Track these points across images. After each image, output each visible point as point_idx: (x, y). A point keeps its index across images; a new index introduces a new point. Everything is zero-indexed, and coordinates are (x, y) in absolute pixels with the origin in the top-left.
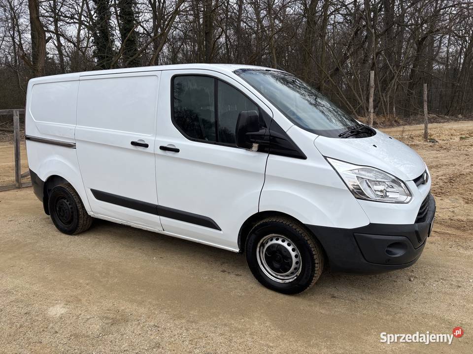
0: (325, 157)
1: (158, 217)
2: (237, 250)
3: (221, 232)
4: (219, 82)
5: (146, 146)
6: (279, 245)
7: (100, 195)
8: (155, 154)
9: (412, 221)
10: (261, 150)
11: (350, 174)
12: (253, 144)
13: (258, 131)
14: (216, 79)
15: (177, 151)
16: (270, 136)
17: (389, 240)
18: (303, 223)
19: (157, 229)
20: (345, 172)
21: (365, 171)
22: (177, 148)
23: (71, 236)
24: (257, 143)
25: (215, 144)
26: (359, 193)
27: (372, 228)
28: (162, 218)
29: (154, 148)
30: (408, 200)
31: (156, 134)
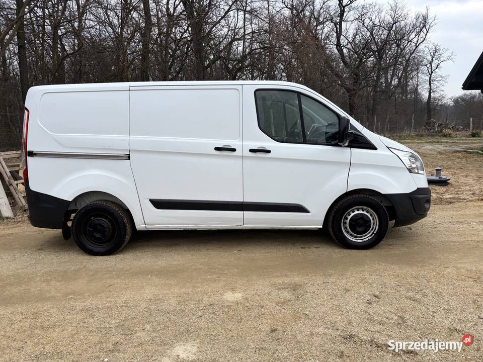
0: (388, 147)
2: (321, 227)
3: (310, 214)
4: (301, 96)
5: (233, 150)
6: (361, 214)
7: (159, 204)
8: (243, 157)
15: (269, 152)
19: (234, 226)
22: (269, 149)
23: (110, 256)
26: (411, 169)
29: (242, 151)
31: (243, 139)
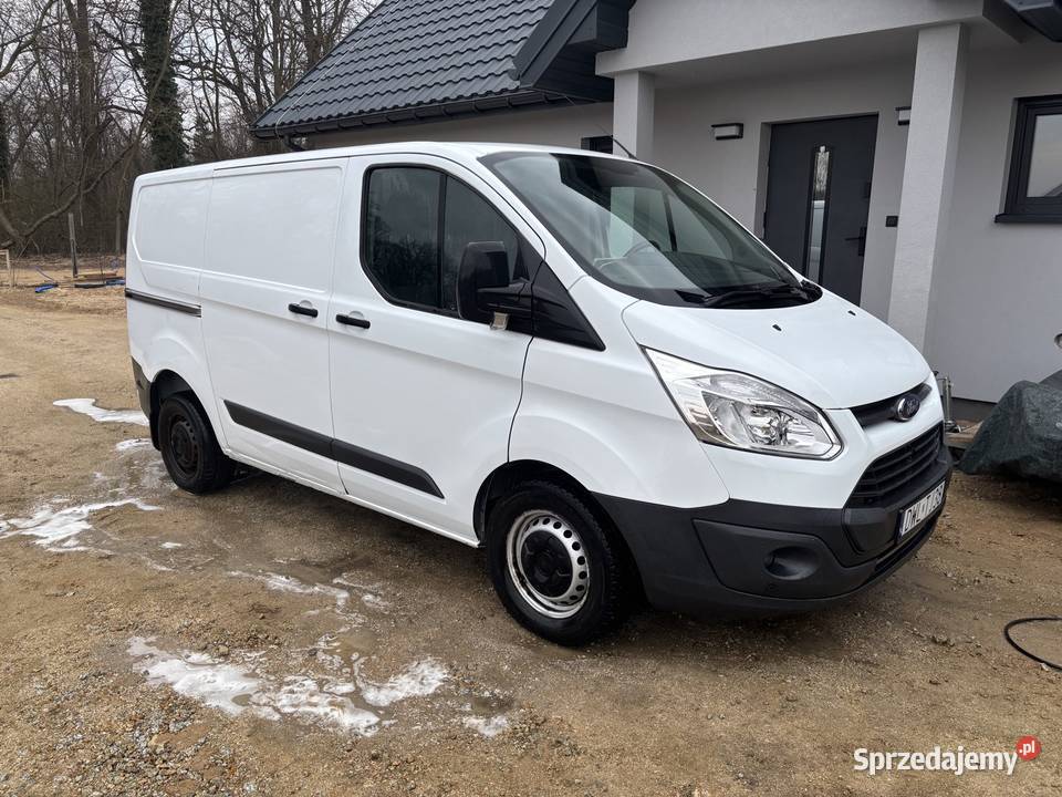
0: (643, 348)
1: (335, 463)
2: (475, 543)
3: (443, 502)
4: (449, 178)
5: (313, 314)
7: (241, 415)
8: (327, 332)
9: (838, 502)
10: (514, 326)
11: (691, 385)
12: (496, 314)
13: (507, 286)
14: (445, 175)
15: (365, 325)
16: (532, 297)
17: (772, 541)
18: (589, 488)
19: (335, 490)
20: (680, 383)
21: (730, 381)
22: (366, 319)
24: (502, 311)
25: (435, 312)
26: (707, 429)
27: (734, 510)
28: (341, 465)
29: (326, 319)
30: (831, 454)
31: (333, 288)
